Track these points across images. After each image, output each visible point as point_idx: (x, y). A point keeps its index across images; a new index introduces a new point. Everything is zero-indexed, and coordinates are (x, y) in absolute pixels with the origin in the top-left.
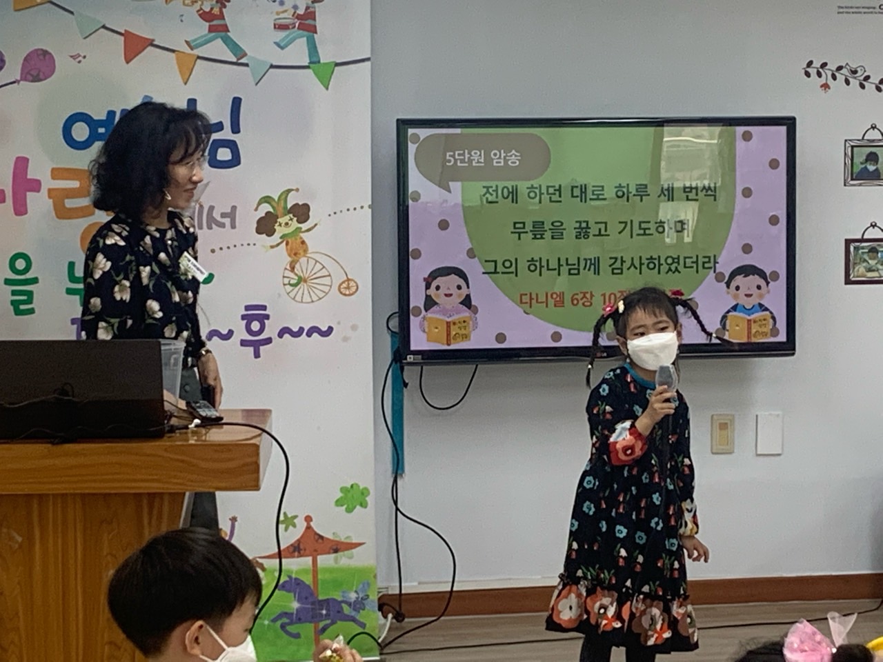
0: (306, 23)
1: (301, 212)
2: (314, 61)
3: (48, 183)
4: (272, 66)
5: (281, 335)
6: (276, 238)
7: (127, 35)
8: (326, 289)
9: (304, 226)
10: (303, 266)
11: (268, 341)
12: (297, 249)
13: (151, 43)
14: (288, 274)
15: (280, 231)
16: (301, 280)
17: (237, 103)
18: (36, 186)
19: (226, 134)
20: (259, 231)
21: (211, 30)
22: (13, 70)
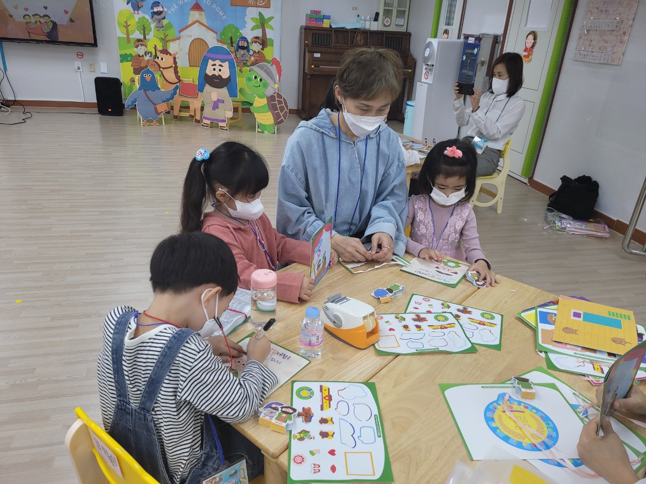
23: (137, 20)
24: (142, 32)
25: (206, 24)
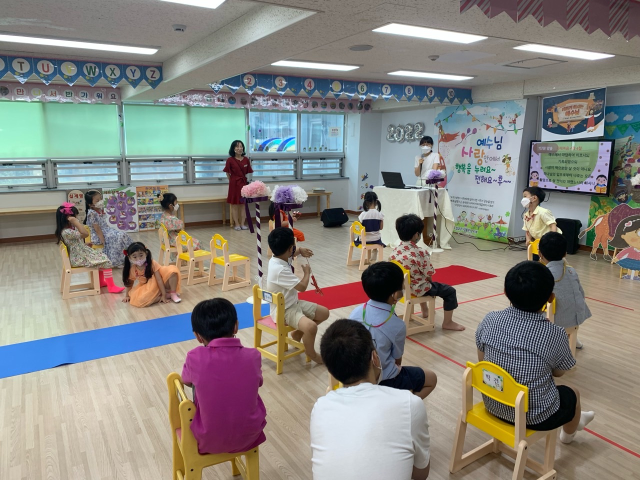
0: (514, 122)
1: (510, 158)
2: (515, 129)
3: (474, 152)
4: (508, 130)
5: (504, 182)
6: (505, 163)
7: (487, 125)
11: (502, 182)
12: (508, 166)
13: (490, 127)
15: (506, 162)
17: (502, 137)
18: (472, 152)
19: (500, 143)
22: (471, 132)
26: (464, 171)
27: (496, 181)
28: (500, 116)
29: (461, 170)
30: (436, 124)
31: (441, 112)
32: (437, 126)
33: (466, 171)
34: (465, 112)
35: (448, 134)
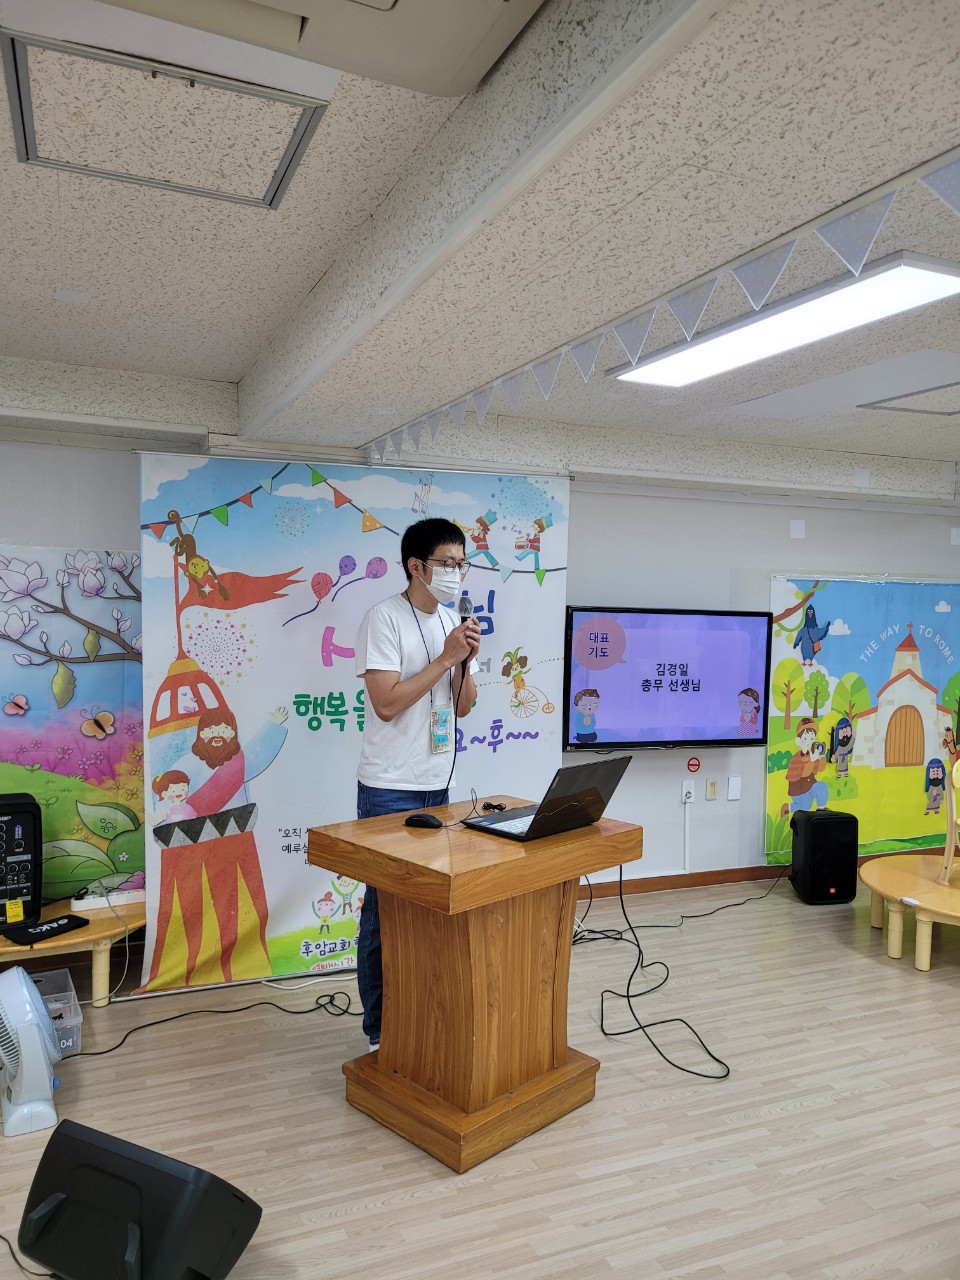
0: (534, 544)
2: (537, 568)
4: (514, 571)
5: (507, 738)
6: (510, 678)
8: (534, 709)
9: (524, 670)
10: (522, 694)
11: (501, 741)
12: (519, 684)
14: (514, 700)
15: (513, 673)
16: (521, 703)
17: (492, 594)
19: (485, 613)
20: (503, 674)
21: (478, 547)
22: (361, 570)
23: (807, 679)
24: (813, 702)
25: (920, 675)
26: (342, 722)
27: (482, 741)
28: (480, 521)
29: (325, 719)
30: (158, 529)
31: (183, 478)
32: (159, 535)
33: (351, 719)
34: (323, 492)
35: (235, 576)
